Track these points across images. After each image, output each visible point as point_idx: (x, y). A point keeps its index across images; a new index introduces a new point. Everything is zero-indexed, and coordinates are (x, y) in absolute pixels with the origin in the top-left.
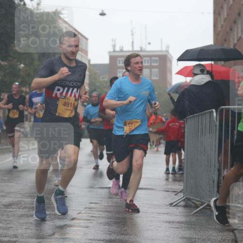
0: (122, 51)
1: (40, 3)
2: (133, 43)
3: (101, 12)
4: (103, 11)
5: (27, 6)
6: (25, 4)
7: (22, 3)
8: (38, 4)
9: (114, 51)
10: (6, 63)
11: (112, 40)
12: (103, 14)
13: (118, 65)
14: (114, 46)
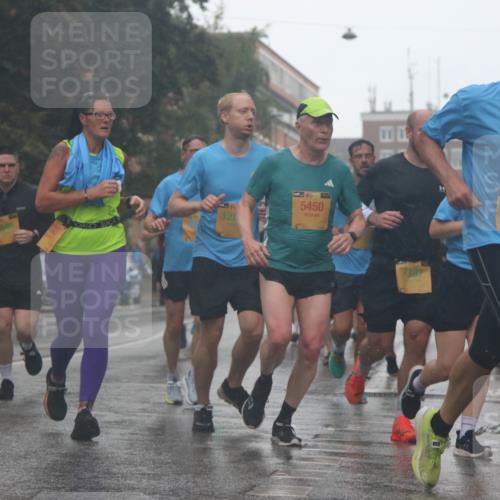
0: (388, 111)
1: (222, 13)
2: (411, 95)
3: (345, 31)
4: (349, 30)
5: (195, 21)
6: (190, 17)
7: (185, 15)
8: (218, 17)
9: (373, 112)
10: (151, 138)
11: (369, 90)
12: (349, 36)
13: (382, 140)
14: (373, 102)
